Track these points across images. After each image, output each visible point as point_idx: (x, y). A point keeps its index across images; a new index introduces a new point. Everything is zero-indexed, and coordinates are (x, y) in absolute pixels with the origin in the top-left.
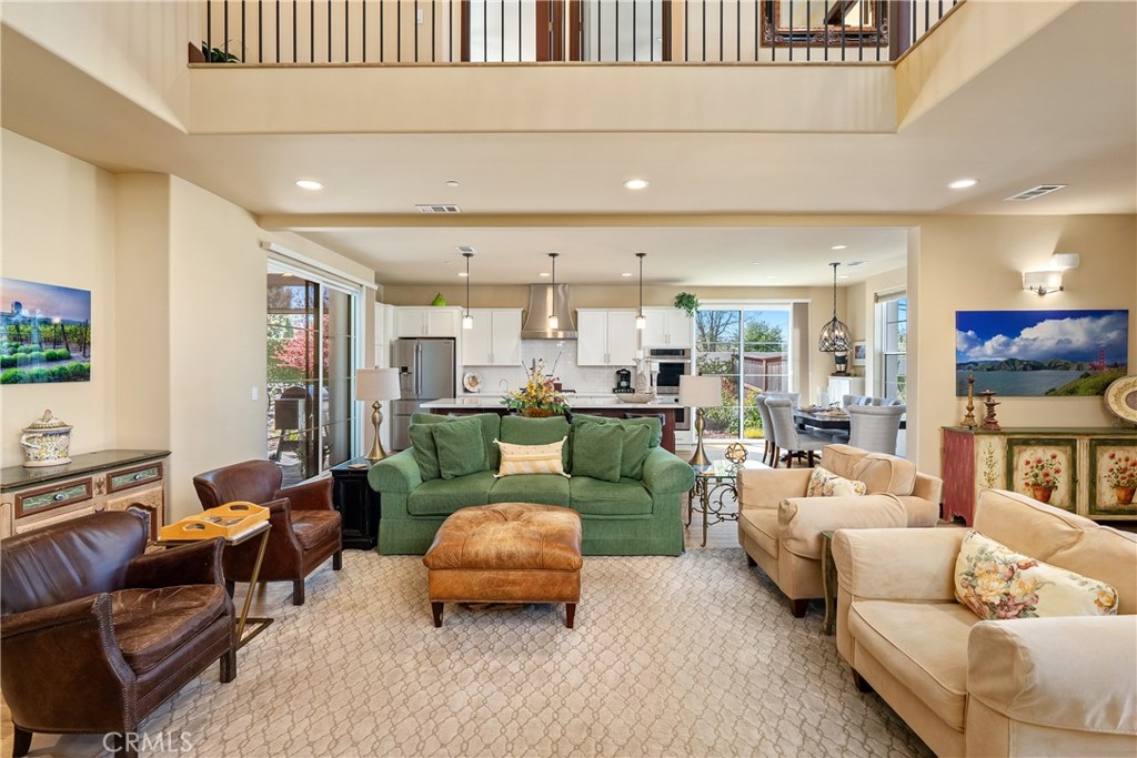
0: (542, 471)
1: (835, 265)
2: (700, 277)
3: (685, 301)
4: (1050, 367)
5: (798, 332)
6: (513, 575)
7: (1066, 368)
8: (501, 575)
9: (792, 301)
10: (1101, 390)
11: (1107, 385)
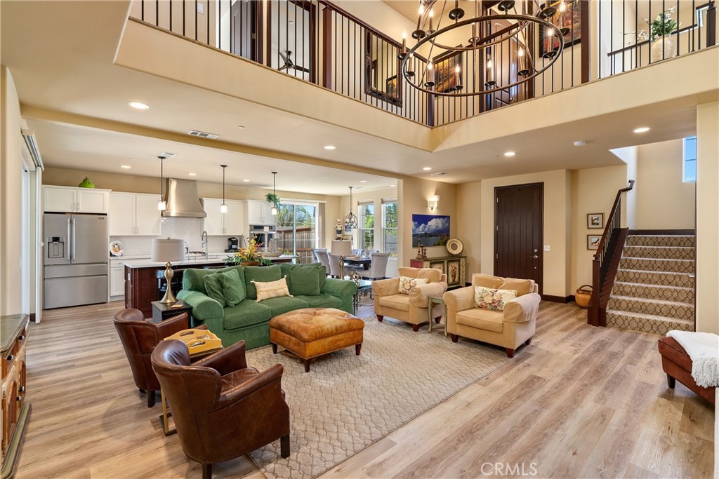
0: (280, 295)
1: (351, 188)
2: (282, 186)
3: (271, 198)
4: (435, 236)
5: (321, 218)
6: (341, 336)
7: (438, 236)
8: (336, 337)
9: (318, 202)
10: (445, 244)
11: (446, 242)
